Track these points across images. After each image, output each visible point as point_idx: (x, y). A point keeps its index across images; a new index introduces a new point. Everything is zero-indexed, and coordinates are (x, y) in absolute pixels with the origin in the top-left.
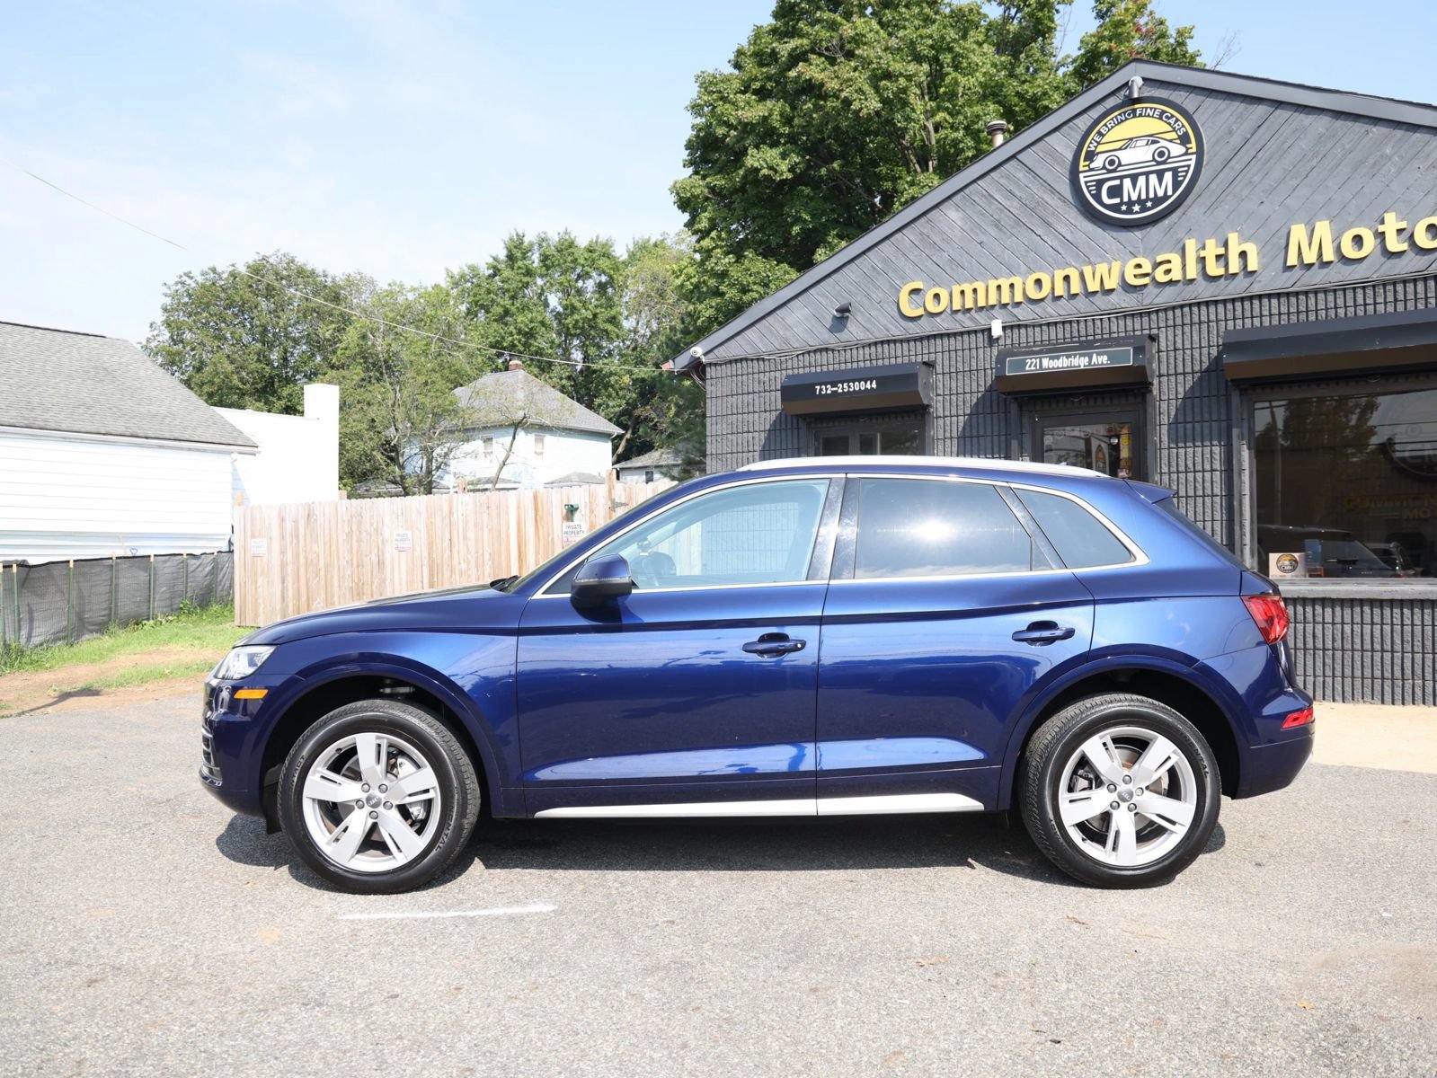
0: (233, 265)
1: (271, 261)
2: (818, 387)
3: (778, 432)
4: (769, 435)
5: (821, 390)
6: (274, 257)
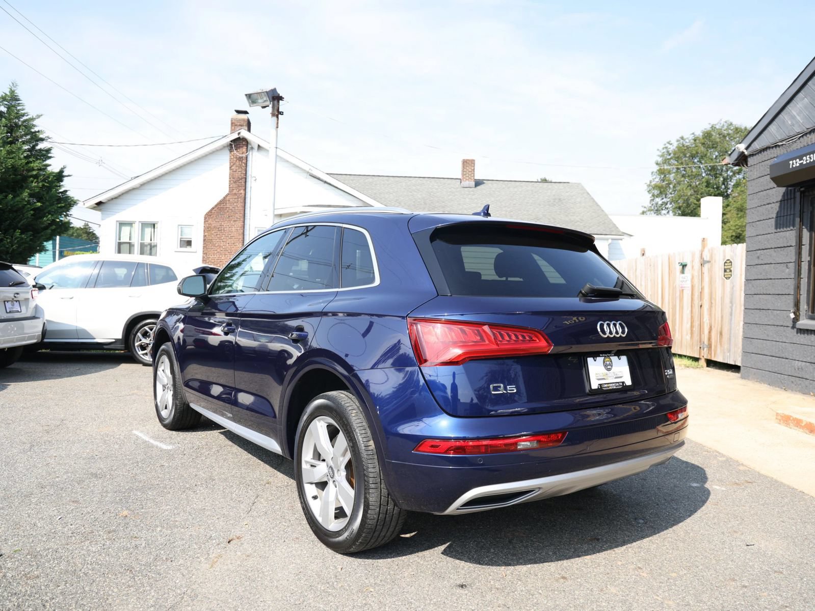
0: (693, 134)
1: (717, 127)
2: (791, 162)
3: (786, 201)
4: (781, 204)
5: (793, 164)
6: (719, 125)
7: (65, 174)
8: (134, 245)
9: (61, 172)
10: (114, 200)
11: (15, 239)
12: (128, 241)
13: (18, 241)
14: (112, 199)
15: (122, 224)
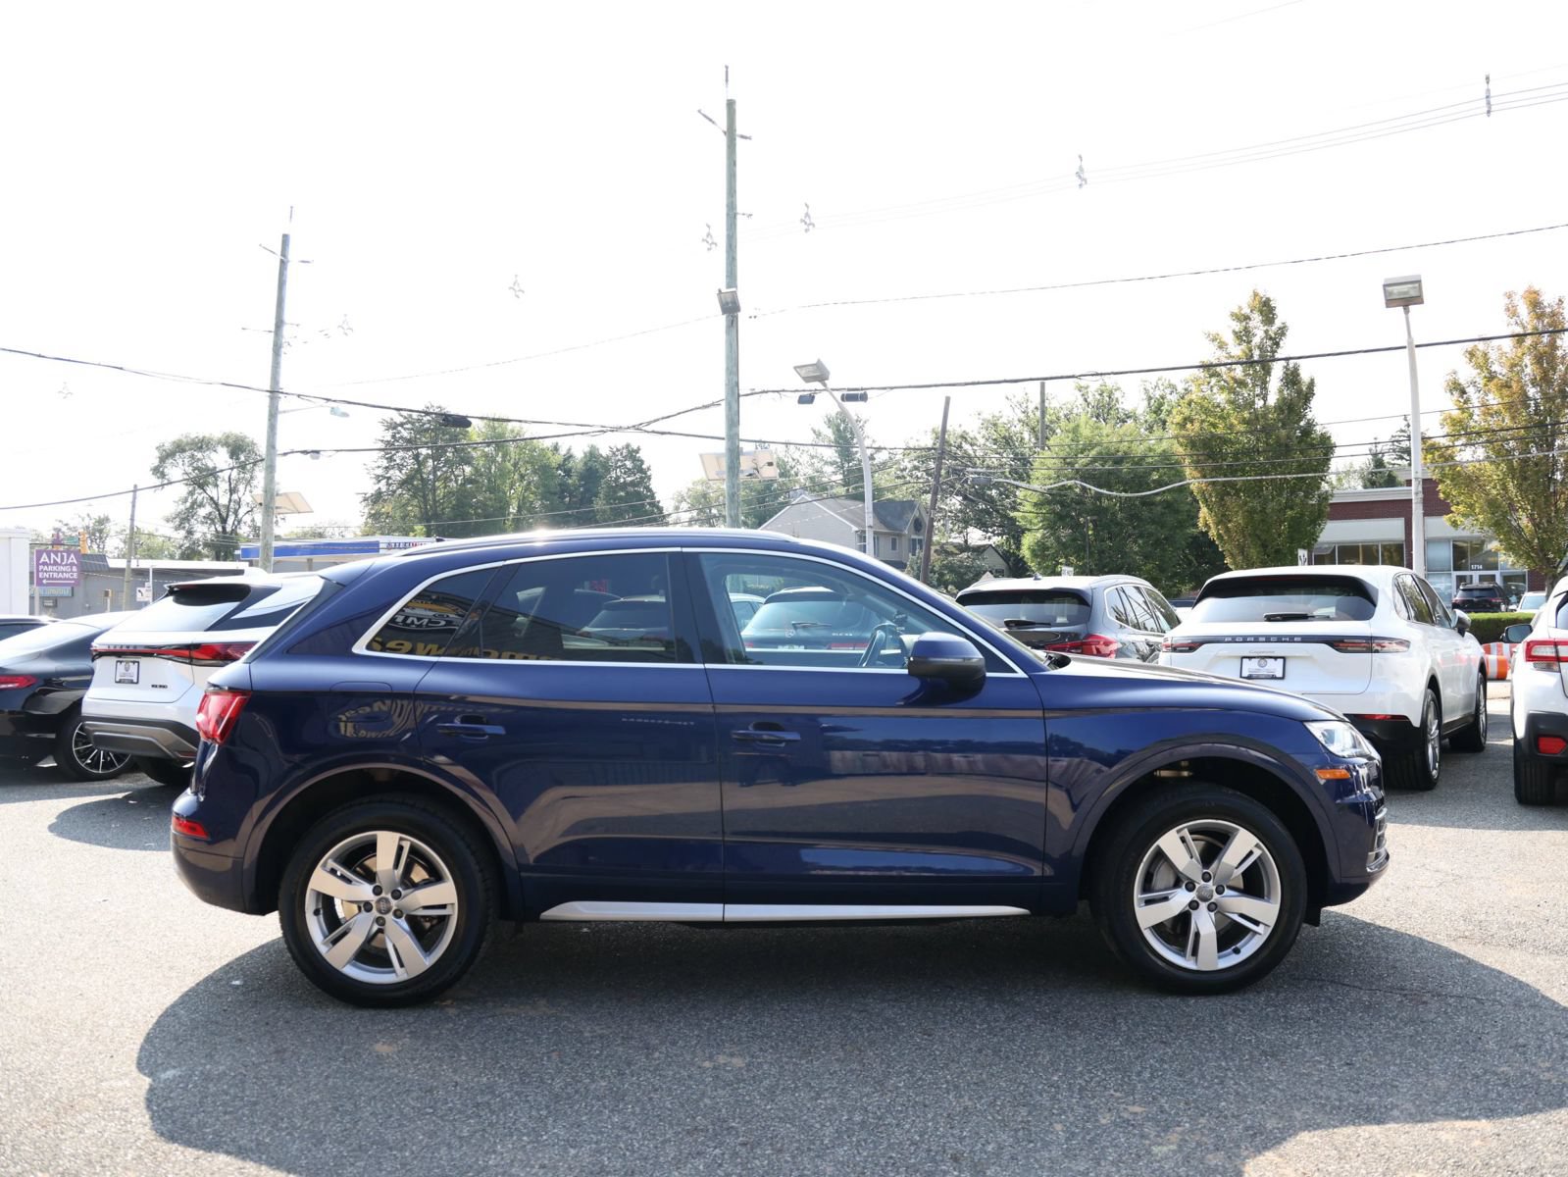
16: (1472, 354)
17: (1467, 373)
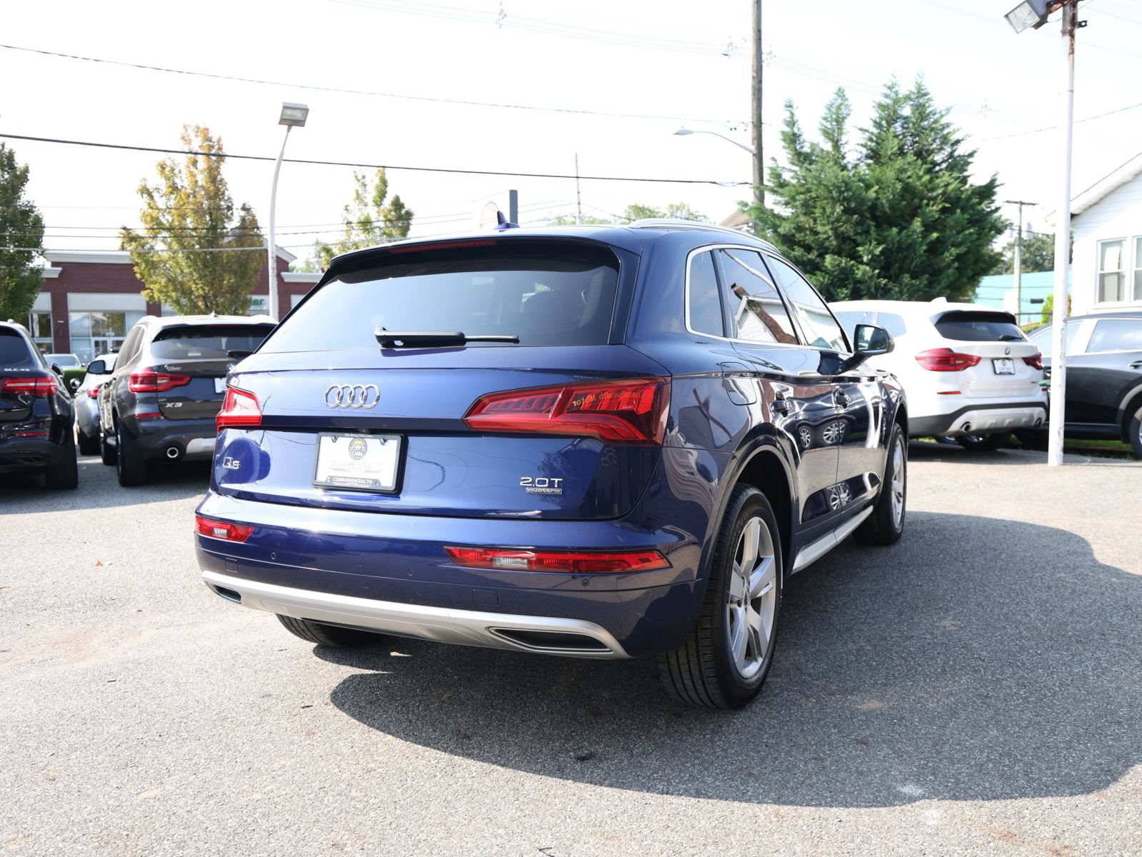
7: (997, 183)
8: (1124, 277)
9: (993, 181)
10: (1094, 207)
11: (906, 286)
12: (1117, 270)
13: (908, 289)
14: (1091, 206)
15: (1105, 245)
16: (163, 167)
17: (157, 182)
